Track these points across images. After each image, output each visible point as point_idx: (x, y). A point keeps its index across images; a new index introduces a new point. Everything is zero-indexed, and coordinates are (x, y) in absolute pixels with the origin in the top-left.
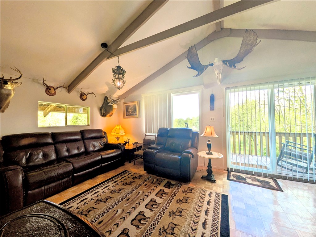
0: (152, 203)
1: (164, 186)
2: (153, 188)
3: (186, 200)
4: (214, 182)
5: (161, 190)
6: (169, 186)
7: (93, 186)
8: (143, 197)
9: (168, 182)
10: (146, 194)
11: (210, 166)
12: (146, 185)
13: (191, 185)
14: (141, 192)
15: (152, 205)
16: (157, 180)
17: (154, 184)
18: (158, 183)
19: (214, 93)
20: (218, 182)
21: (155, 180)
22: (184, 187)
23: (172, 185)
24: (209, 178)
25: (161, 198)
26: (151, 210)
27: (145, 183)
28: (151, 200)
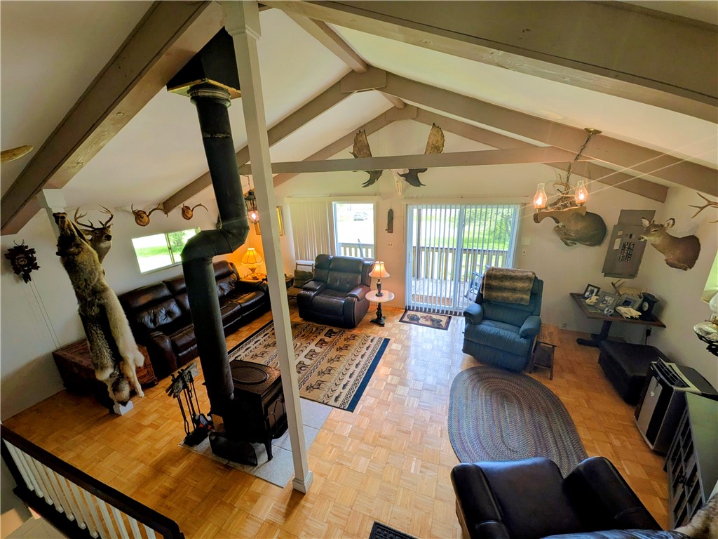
0: (311, 353)
1: (325, 335)
2: (312, 338)
3: (346, 347)
4: (383, 325)
5: (321, 340)
6: (330, 334)
7: (241, 342)
8: (301, 348)
9: (329, 330)
10: (305, 345)
11: (379, 308)
12: (303, 336)
13: (355, 332)
14: (299, 344)
15: (312, 354)
16: (317, 329)
17: (314, 333)
18: (318, 332)
19: (393, 208)
20: (388, 325)
21: (314, 329)
22: (349, 333)
23: (334, 333)
24: (378, 321)
25: (321, 347)
26: (311, 359)
27: (303, 333)
28: (311, 351)
